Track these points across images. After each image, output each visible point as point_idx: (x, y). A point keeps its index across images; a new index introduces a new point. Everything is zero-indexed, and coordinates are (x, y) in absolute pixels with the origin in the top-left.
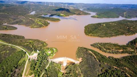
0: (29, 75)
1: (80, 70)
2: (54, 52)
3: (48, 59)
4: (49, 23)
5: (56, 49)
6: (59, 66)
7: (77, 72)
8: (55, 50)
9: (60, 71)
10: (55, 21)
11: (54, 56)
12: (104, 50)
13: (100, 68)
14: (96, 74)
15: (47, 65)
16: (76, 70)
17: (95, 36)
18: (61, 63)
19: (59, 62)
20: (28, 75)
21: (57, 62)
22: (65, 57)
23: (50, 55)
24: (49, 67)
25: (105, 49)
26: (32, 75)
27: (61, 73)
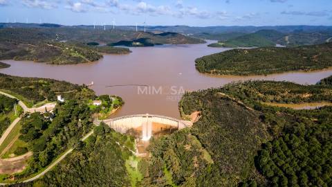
0: (13, 155)
1: (195, 141)
2: (112, 105)
3: (93, 119)
4: (102, 57)
5: (118, 98)
6: (129, 139)
7: (188, 147)
8: (113, 99)
9: (131, 154)
10: (117, 53)
11: (110, 113)
12: (258, 96)
13: (263, 125)
14: (255, 142)
15: (87, 133)
16: (185, 144)
17: (226, 74)
18: (134, 134)
19: (128, 131)
20: (10, 153)
21: (123, 131)
22: (147, 115)
23: (98, 110)
24: (93, 139)
25: (260, 94)
26: (24, 153)
27: (135, 157)
